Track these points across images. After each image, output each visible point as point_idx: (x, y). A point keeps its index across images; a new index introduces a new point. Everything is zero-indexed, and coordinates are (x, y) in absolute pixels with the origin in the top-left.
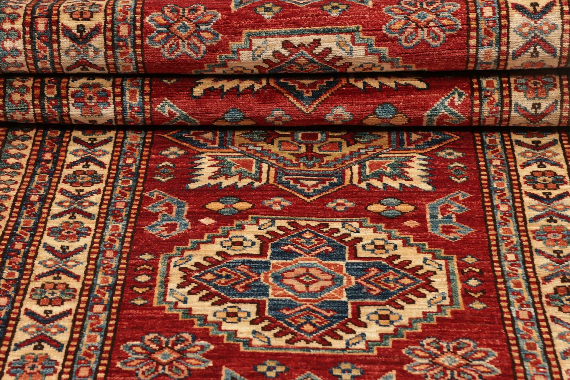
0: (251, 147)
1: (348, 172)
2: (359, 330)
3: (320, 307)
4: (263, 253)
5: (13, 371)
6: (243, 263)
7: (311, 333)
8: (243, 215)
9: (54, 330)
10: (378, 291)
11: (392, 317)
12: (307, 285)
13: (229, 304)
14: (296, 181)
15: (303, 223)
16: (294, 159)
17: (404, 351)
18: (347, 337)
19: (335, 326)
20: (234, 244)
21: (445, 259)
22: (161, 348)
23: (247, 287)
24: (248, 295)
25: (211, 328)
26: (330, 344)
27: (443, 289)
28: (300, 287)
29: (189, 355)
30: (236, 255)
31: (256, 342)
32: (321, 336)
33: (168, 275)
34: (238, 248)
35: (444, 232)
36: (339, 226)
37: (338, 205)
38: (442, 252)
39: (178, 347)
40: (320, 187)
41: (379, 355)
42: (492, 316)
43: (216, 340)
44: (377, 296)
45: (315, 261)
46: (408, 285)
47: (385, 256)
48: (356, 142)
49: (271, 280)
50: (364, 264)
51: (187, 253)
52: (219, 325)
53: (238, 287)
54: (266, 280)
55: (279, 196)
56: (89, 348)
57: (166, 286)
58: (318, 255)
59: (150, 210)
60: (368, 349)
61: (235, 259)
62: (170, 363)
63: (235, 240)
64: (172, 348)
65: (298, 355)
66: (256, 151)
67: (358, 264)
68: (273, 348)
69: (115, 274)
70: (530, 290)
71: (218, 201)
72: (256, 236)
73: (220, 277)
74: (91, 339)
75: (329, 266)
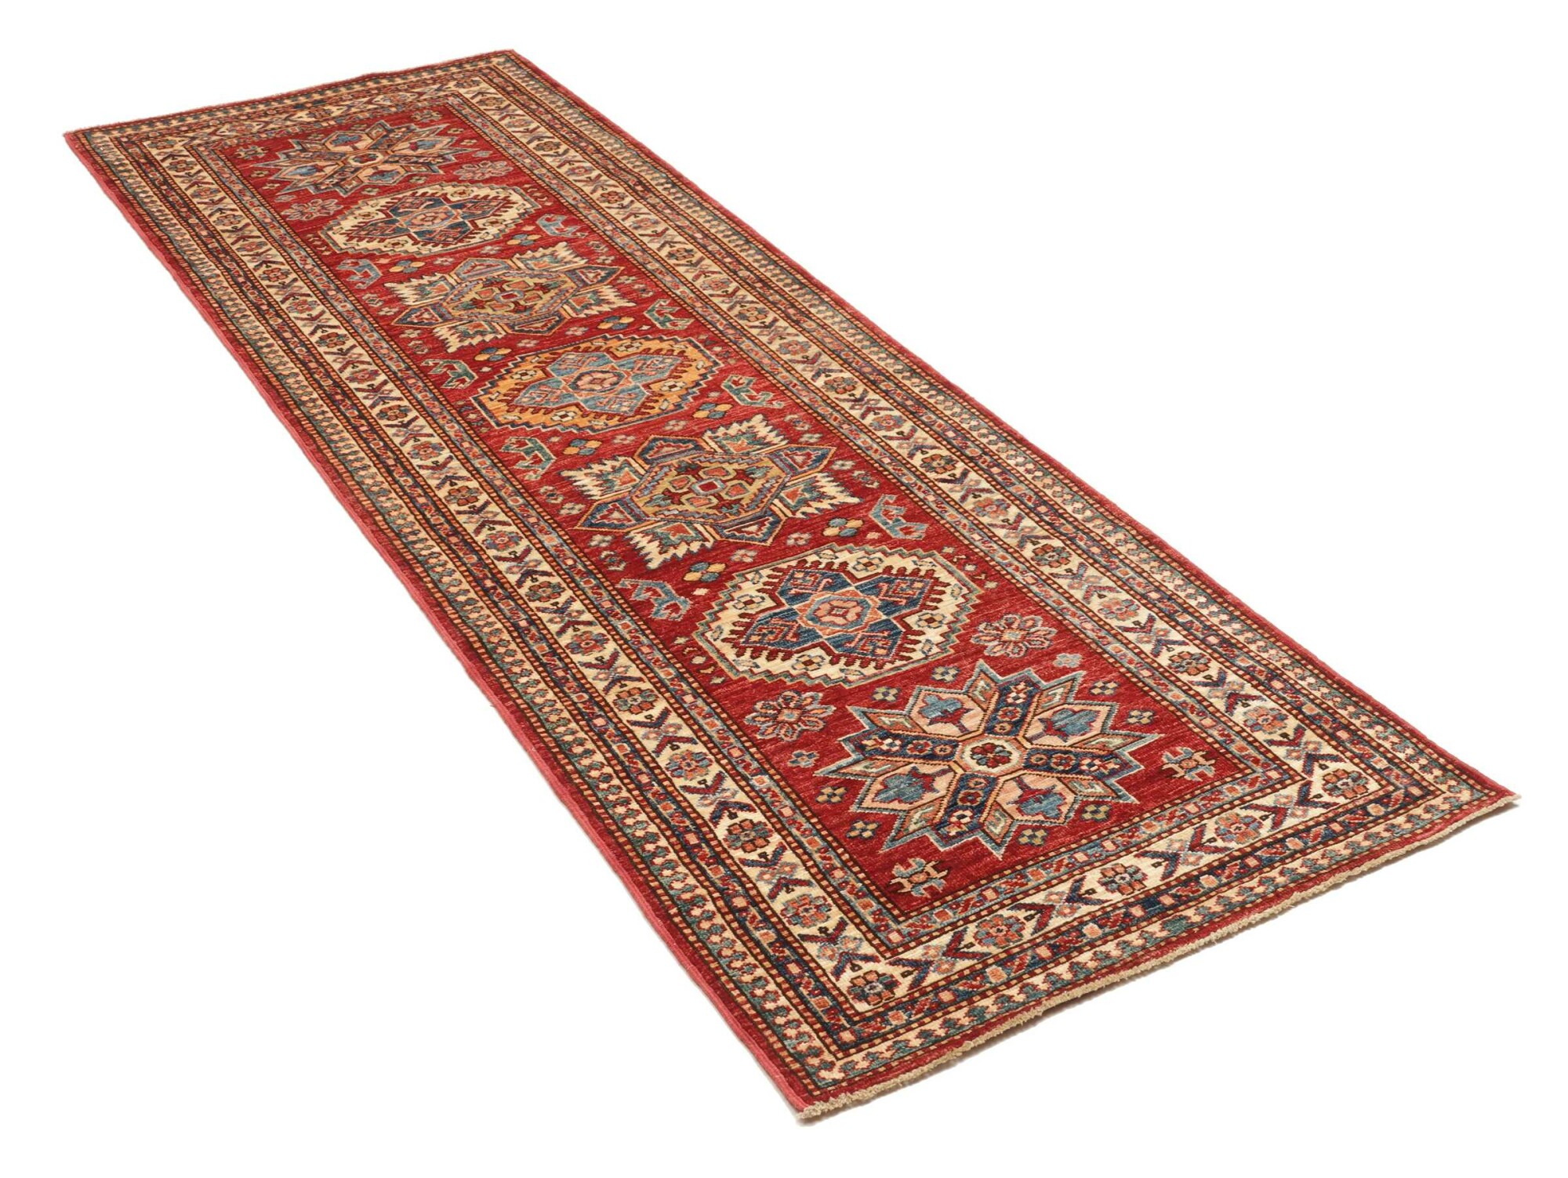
0: (666, 513)
1: (773, 507)
2: (922, 638)
3: (873, 631)
4: (779, 604)
5: (675, 773)
6: (771, 617)
7: (888, 655)
8: (726, 576)
9: (672, 729)
10: (904, 601)
11: (937, 618)
12: (844, 616)
13: (796, 656)
14: (739, 530)
15: (784, 566)
16: (715, 511)
17: (972, 641)
18: (918, 647)
19: (899, 642)
20: (746, 603)
21: (930, 556)
22: (779, 712)
23: (796, 635)
24: (805, 642)
25: (803, 680)
26: (910, 658)
27: (953, 581)
28: (840, 621)
29: (809, 708)
30: (758, 613)
31: (851, 678)
32: (897, 655)
33: (718, 651)
34: (753, 606)
35: (906, 534)
36: (814, 558)
37: (796, 539)
38: (921, 552)
39: (792, 705)
40: (764, 530)
41: (957, 652)
42: (1009, 589)
43: (817, 688)
44: (907, 605)
45: (828, 595)
46: (923, 588)
47: (880, 570)
48: (754, 479)
49: (810, 622)
50: (870, 583)
51: (714, 625)
52: (806, 675)
53: (788, 638)
54: (807, 624)
55: (740, 549)
56: (718, 732)
57: (727, 660)
58: (825, 588)
59: (638, 599)
60: (944, 650)
61: (762, 615)
62: (799, 720)
63: (743, 600)
64: (788, 708)
65: (895, 675)
66: (675, 515)
67: (866, 585)
68: (869, 677)
69: (668, 664)
70: (1016, 559)
71: (690, 571)
72: (759, 591)
73: (764, 635)
74: (713, 725)
75: (843, 594)
